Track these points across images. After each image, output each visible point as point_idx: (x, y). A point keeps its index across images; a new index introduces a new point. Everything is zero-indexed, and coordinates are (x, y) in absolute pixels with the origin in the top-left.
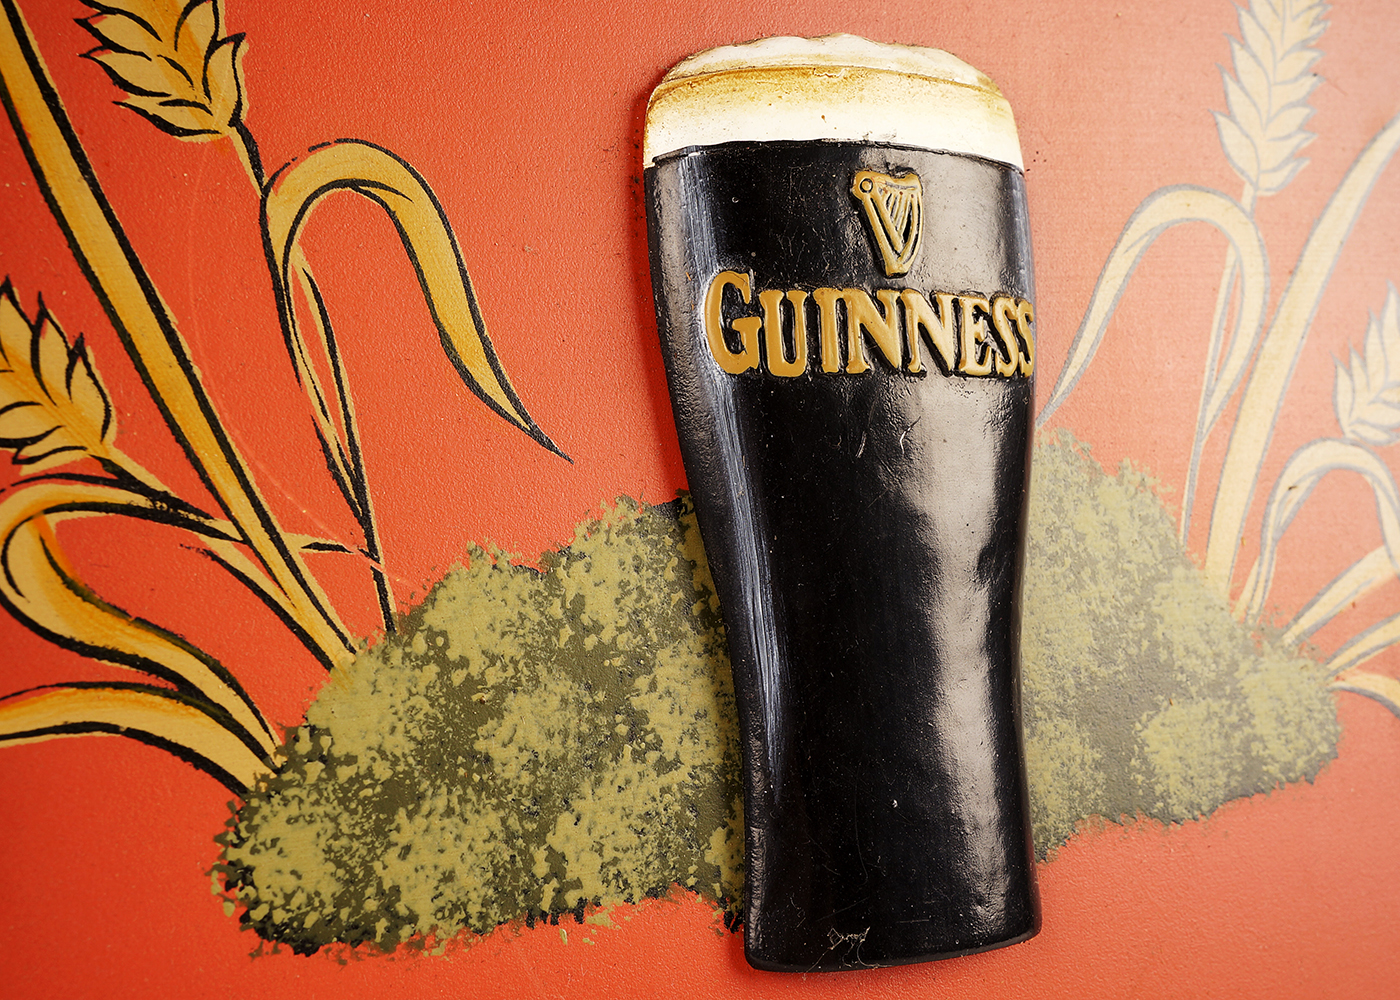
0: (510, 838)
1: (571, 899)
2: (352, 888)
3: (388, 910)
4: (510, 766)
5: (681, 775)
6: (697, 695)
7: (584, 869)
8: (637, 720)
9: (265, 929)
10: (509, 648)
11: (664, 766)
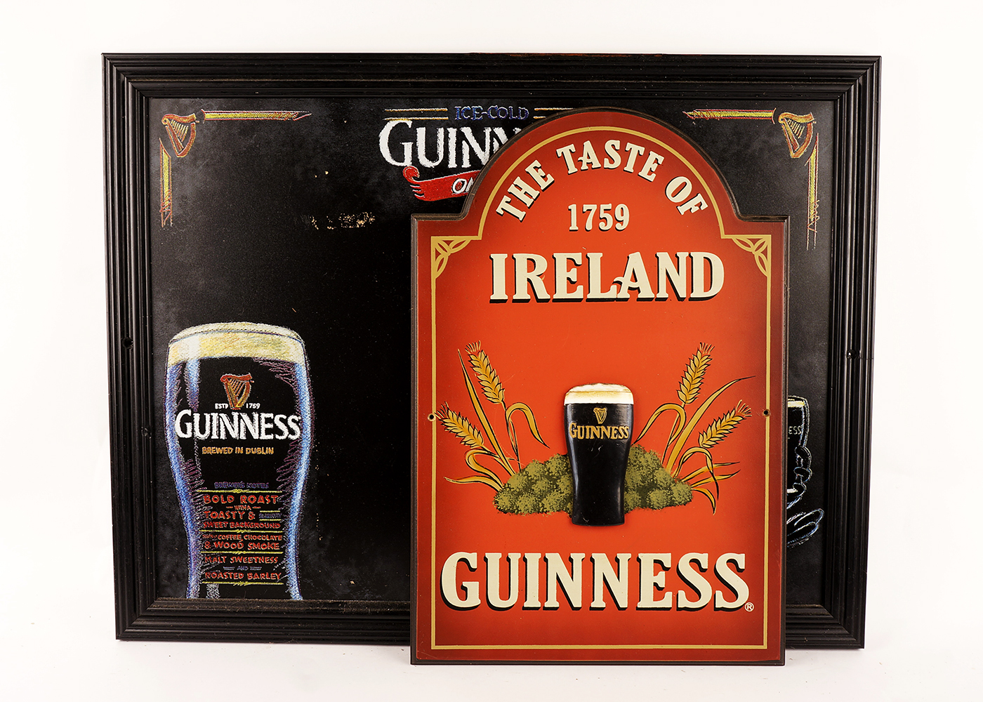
0: (536, 501)
1: (545, 510)
2: (512, 506)
3: (517, 509)
4: (537, 491)
5: (564, 494)
6: (568, 483)
7: (547, 507)
8: (557, 486)
9: (499, 510)
10: (538, 475)
11: (561, 493)
